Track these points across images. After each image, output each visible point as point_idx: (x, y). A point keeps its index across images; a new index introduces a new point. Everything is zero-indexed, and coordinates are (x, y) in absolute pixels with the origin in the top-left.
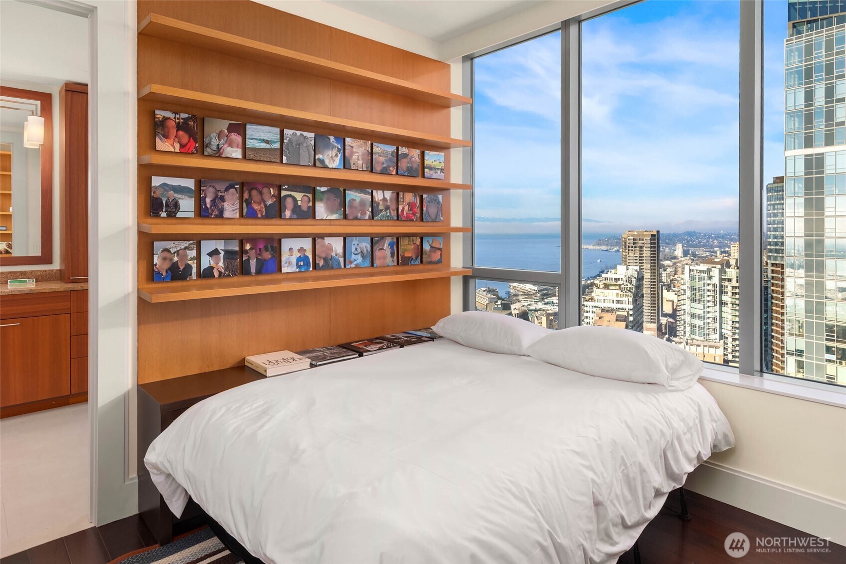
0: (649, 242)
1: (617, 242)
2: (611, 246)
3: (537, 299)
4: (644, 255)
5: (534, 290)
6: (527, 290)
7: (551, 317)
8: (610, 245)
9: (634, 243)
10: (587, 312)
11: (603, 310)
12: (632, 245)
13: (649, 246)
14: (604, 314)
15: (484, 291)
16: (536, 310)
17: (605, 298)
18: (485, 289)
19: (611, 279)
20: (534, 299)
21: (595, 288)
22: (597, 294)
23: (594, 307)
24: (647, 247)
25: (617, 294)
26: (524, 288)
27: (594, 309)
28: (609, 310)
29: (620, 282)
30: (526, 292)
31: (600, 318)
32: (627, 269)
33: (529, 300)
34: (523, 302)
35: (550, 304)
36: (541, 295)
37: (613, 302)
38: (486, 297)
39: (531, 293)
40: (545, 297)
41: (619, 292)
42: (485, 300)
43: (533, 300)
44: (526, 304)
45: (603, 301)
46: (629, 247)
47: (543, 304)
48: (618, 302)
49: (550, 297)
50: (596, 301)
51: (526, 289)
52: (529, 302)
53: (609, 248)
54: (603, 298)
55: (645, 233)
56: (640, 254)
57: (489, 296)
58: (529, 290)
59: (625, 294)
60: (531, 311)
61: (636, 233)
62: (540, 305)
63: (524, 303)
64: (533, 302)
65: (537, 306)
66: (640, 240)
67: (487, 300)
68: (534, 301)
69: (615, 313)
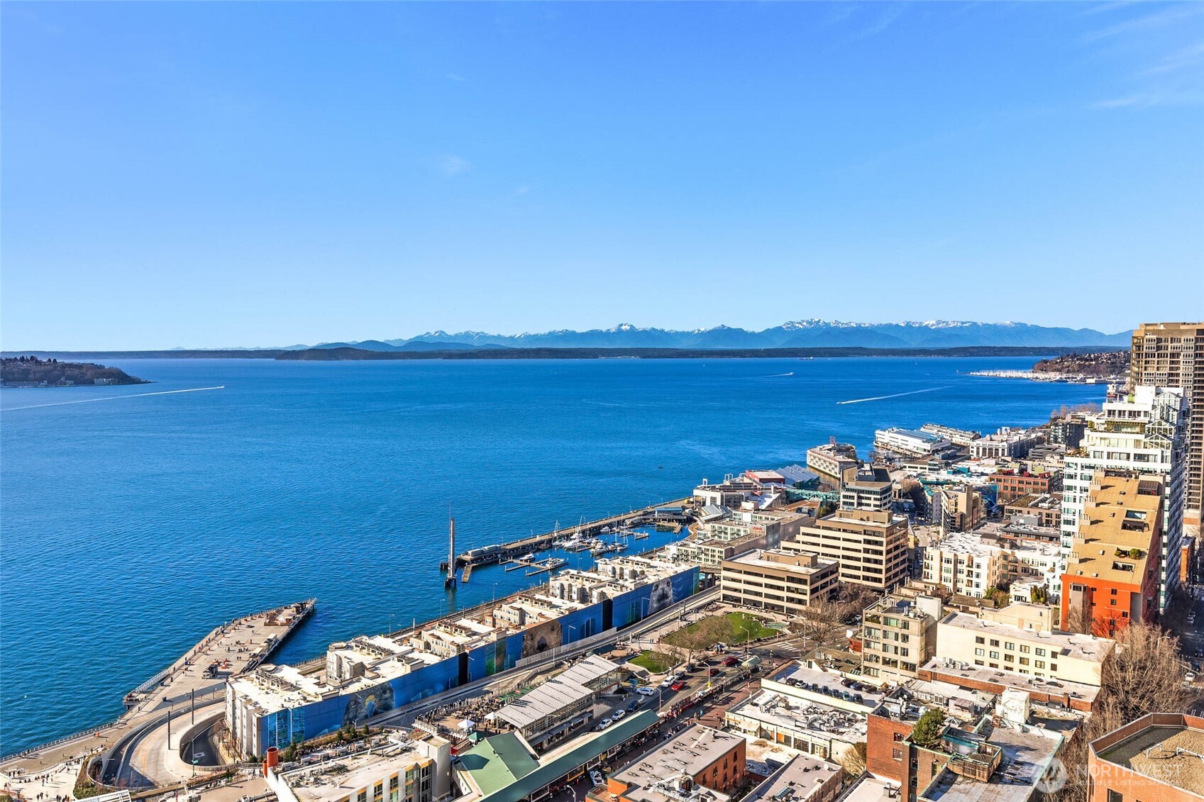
0: (1192, 345)
1: (1079, 365)
2: (1068, 372)
3: (935, 465)
5: (925, 450)
6: (909, 451)
7: (976, 494)
8: (1067, 369)
9: (1158, 347)
10: (1071, 477)
11: (1108, 473)
13: (1192, 352)
14: (1110, 481)
15: (830, 450)
16: (938, 483)
17: (1111, 450)
18: (830, 446)
19: (1121, 413)
20: (930, 465)
21: (1087, 432)
22: (1091, 443)
23: (1087, 467)
24: (1187, 356)
25: (1137, 441)
26: (904, 447)
27: (1087, 472)
28: (1122, 473)
29: (1142, 419)
30: (908, 453)
31: (1103, 488)
32: (1158, 394)
33: (919, 466)
34: (907, 469)
35: (963, 473)
36: (943, 458)
37: (1128, 458)
38: (834, 460)
39: (919, 456)
40: (950, 461)
41: (1141, 437)
42: (833, 466)
43: (927, 467)
44: (915, 474)
45: (1105, 455)
47: (949, 473)
48: (1139, 457)
49: (962, 461)
50: (1092, 455)
51: (908, 448)
52: (920, 471)
53: (1064, 376)
54: (1106, 450)
55: (1182, 327)
57: (841, 458)
58: (915, 450)
59: (1154, 441)
60: (930, 483)
62: (944, 475)
63: (908, 472)
64: (927, 470)
65: (938, 476)
66: (1172, 341)
67: (836, 466)
68: (930, 469)
69: (1136, 478)
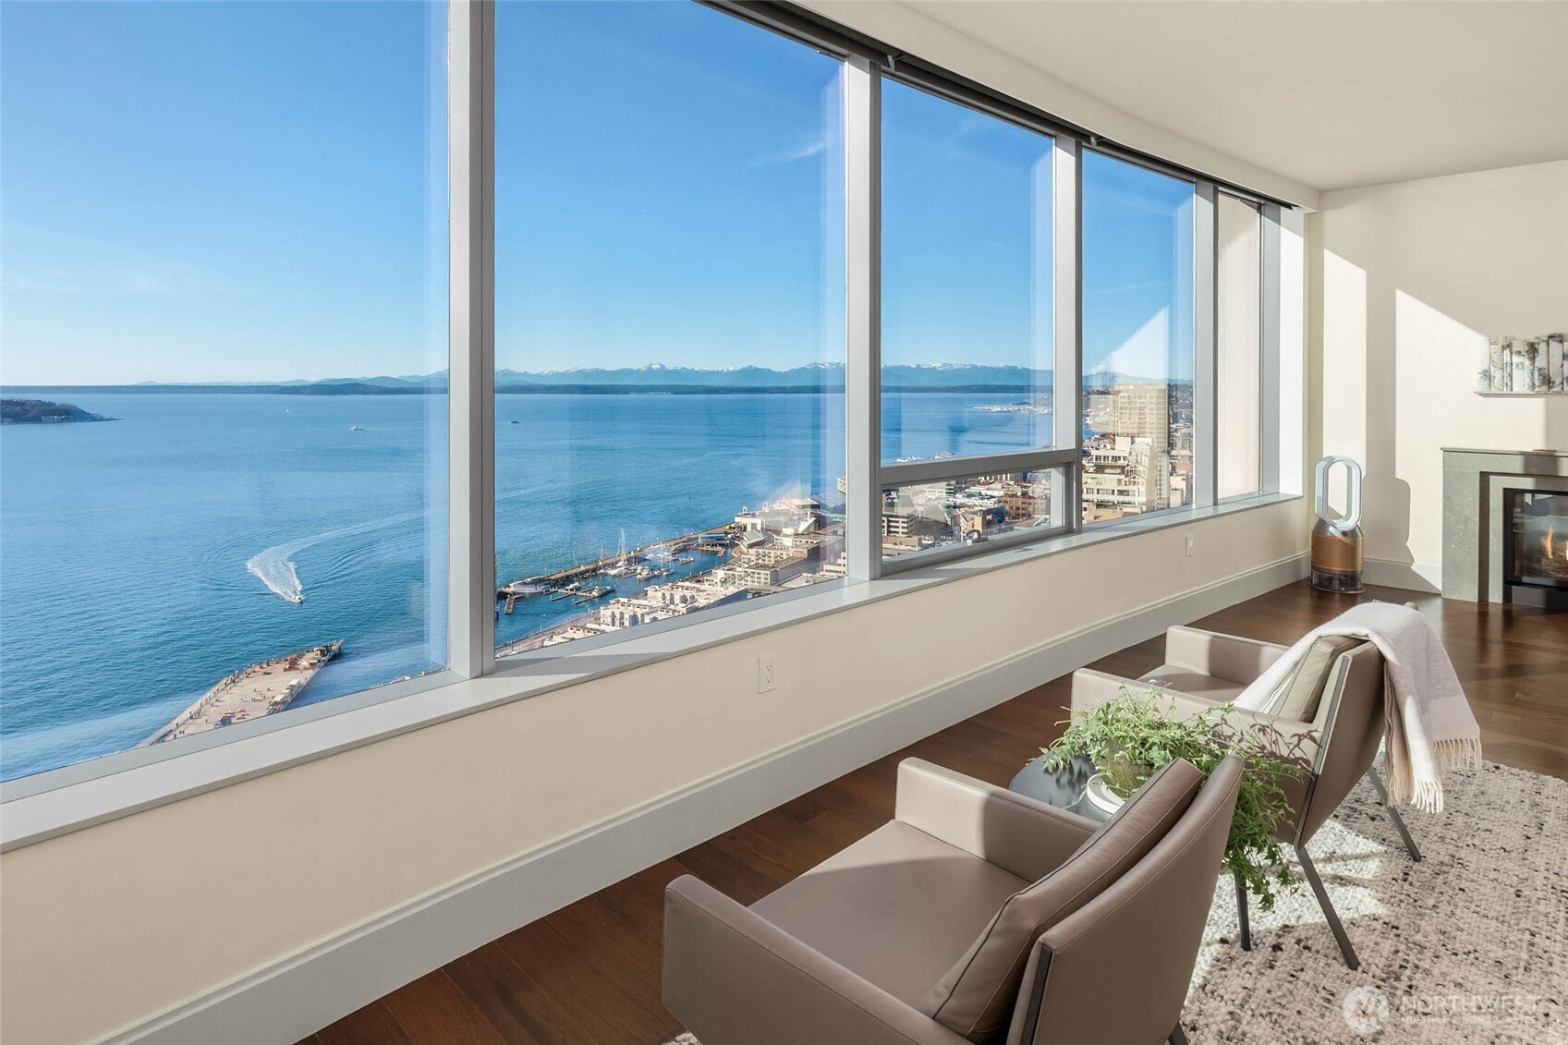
0: (1154, 400)
4: (1147, 420)
9: (1130, 403)
11: (1099, 506)
12: (1126, 405)
13: (1154, 406)
14: (1101, 512)
17: (1099, 487)
19: (1106, 457)
24: (1152, 409)
25: (1120, 480)
28: (1109, 504)
29: (1121, 462)
31: (1095, 518)
32: (1133, 443)
35: (975, 496)
37: (1113, 493)
40: (964, 486)
41: (1123, 477)
45: (1097, 491)
46: (1121, 408)
48: (1121, 492)
50: (1085, 491)
54: (1097, 487)
55: (1147, 387)
56: (1140, 419)
59: (1132, 480)
61: (1131, 387)
66: (1140, 397)
69: (1121, 509)
